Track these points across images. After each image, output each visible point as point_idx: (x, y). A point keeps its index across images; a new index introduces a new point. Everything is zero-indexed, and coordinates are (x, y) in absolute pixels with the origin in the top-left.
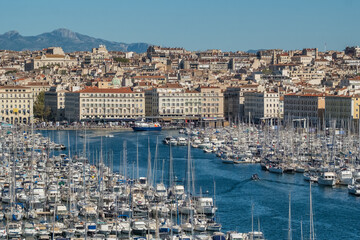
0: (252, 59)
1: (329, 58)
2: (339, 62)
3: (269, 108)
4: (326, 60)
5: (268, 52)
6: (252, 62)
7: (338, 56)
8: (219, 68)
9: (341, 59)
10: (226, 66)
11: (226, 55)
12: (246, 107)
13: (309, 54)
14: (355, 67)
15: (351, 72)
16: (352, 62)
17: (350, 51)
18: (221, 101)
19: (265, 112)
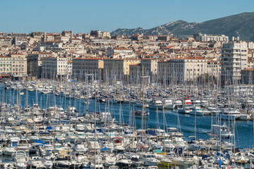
0: (28, 37)
1: (81, 38)
2: (88, 41)
3: (61, 68)
4: (79, 39)
5: (39, 34)
6: (29, 40)
7: (86, 37)
8: (6, 44)
9: (89, 38)
10: (10, 43)
11: (9, 35)
12: (43, 68)
13: (66, 35)
14: (100, 44)
15: (98, 47)
16: (97, 41)
17: (94, 33)
18: (25, 64)
19: (58, 71)
